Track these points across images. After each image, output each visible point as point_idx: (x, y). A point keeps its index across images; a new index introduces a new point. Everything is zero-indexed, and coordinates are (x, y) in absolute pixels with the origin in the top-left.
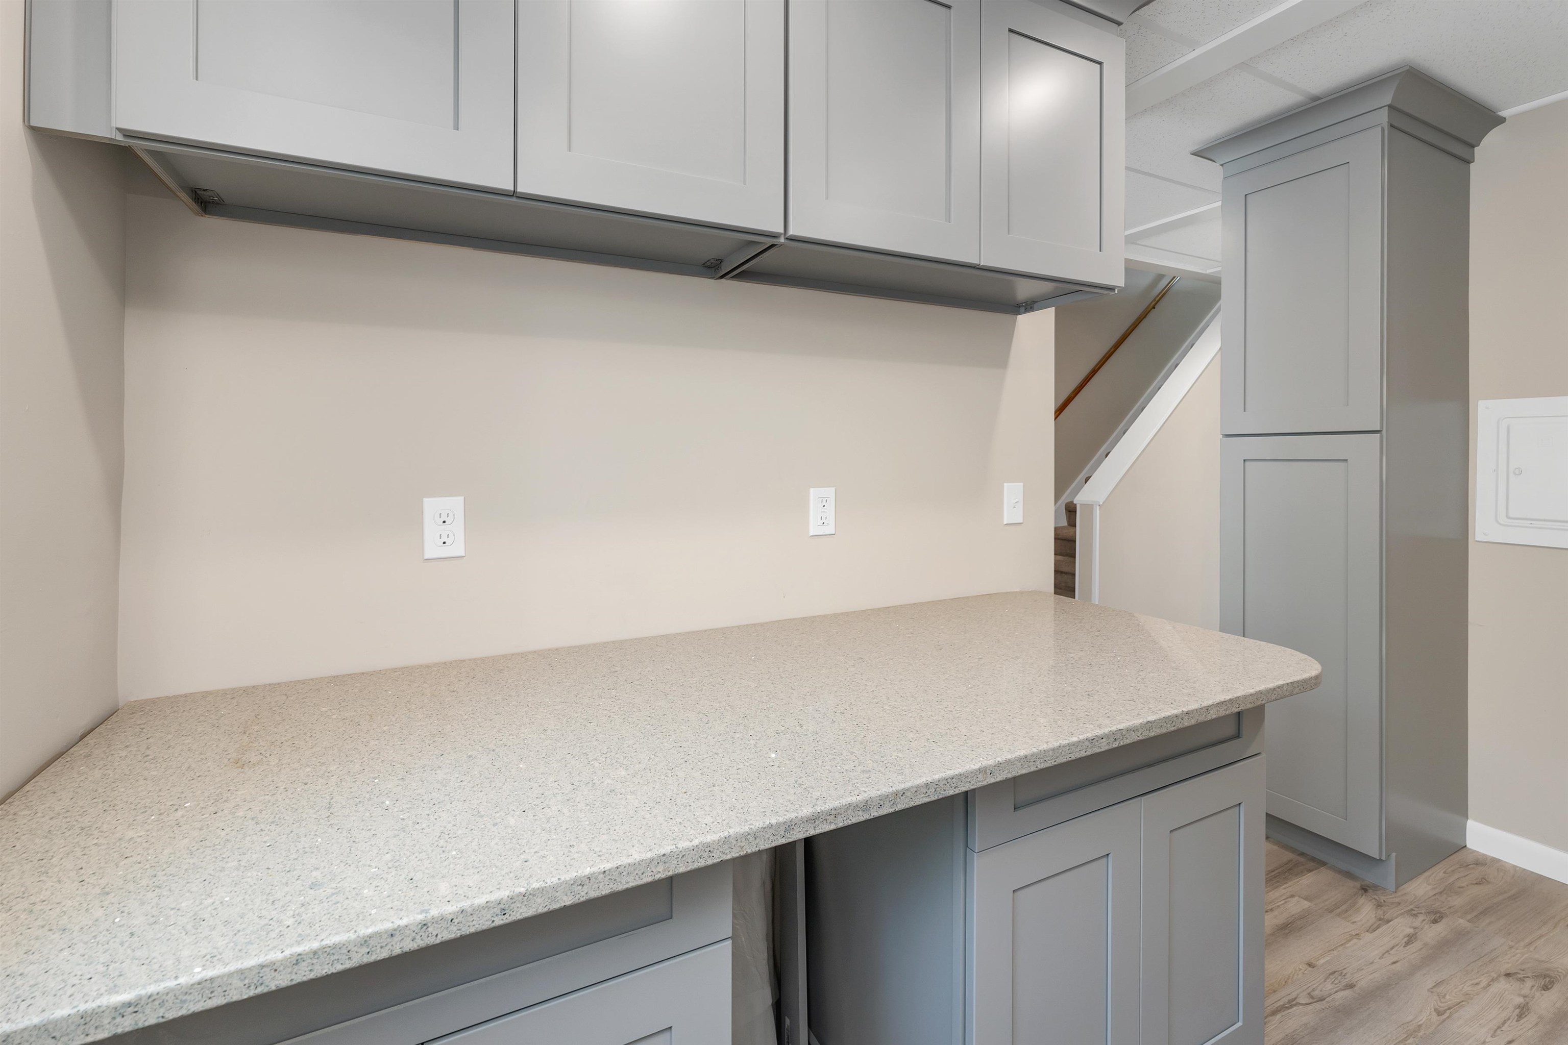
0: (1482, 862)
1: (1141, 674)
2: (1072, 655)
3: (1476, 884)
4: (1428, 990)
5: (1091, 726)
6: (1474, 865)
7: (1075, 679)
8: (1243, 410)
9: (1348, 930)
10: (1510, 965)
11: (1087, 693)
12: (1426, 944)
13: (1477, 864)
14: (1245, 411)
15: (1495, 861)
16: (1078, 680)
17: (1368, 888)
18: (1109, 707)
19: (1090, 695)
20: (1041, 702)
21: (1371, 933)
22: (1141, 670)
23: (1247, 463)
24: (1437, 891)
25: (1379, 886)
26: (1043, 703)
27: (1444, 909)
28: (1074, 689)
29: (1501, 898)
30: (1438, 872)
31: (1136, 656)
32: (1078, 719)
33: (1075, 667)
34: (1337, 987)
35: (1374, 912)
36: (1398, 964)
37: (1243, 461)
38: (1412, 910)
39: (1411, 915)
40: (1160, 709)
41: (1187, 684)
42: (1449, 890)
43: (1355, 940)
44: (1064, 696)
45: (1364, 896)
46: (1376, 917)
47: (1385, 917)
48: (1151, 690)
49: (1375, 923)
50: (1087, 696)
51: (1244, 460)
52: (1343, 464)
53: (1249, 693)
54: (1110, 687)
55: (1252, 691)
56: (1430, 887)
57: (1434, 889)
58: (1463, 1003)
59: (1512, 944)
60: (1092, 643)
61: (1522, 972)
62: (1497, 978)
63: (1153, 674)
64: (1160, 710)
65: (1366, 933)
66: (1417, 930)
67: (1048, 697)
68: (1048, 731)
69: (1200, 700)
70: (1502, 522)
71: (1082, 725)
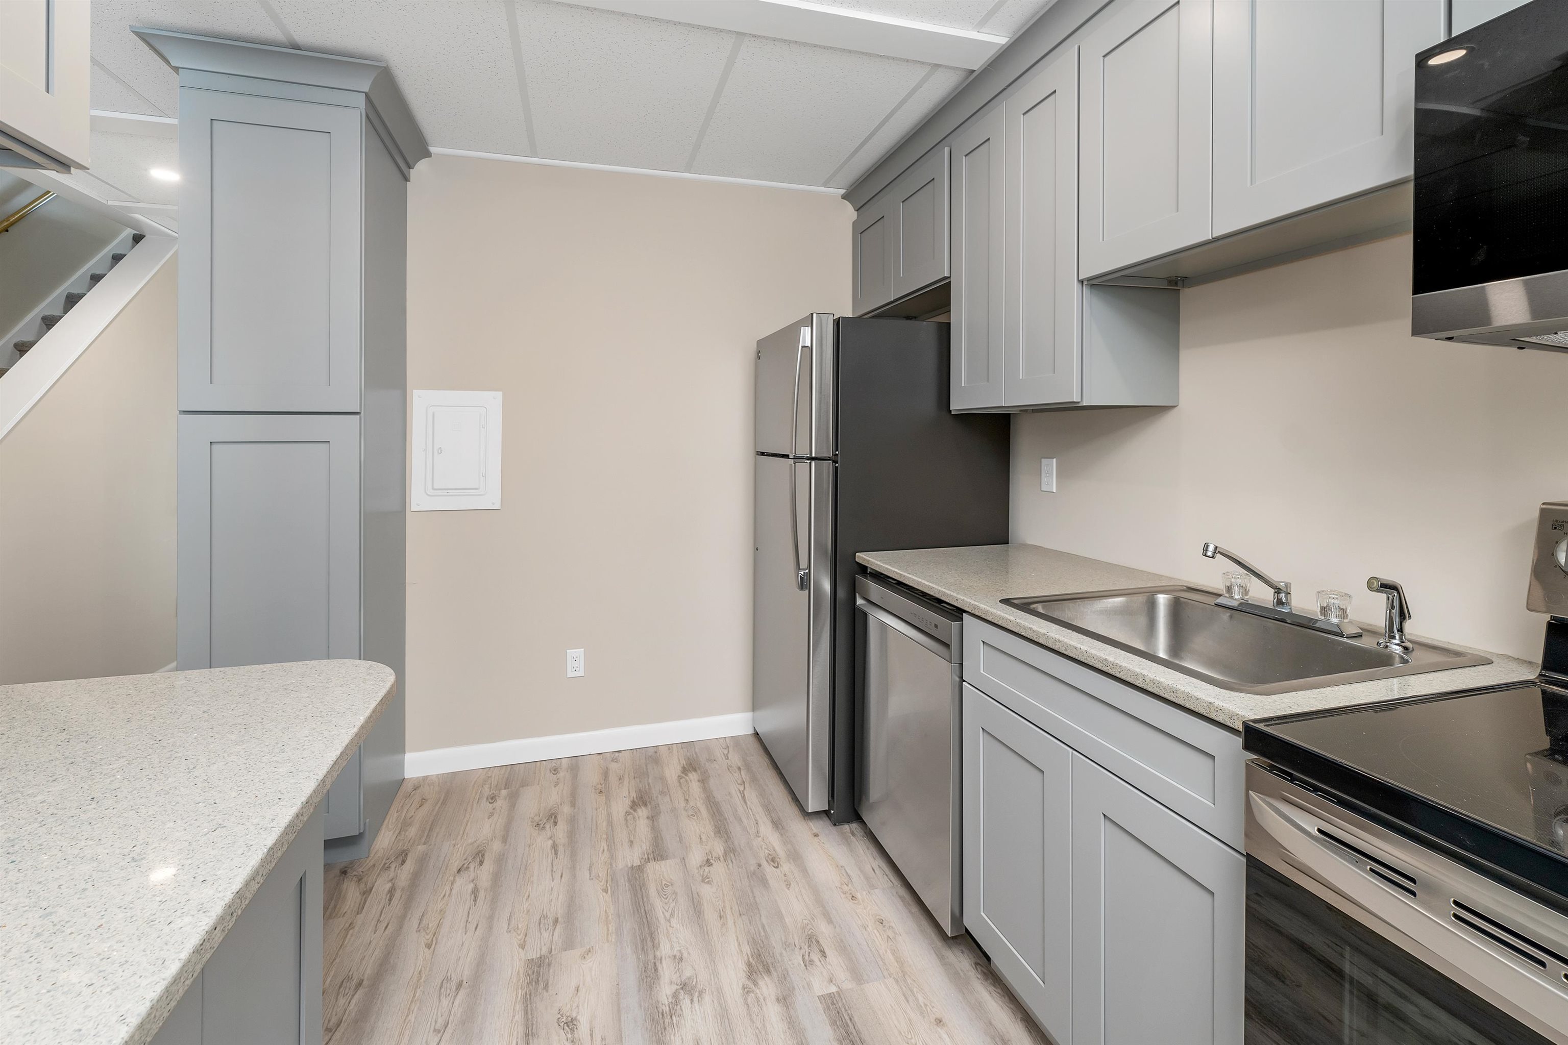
0: (419, 784)
1: (196, 774)
2: (40, 798)
3: (420, 807)
4: (416, 931)
5: (187, 919)
6: (414, 792)
7: (83, 843)
8: (209, 382)
9: (342, 926)
10: (458, 861)
11: (128, 859)
12: (403, 889)
13: (415, 789)
14: (211, 383)
15: (425, 778)
16: (91, 842)
17: (346, 869)
18: (190, 861)
19: (137, 858)
20: (38, 935)
21: (360, 914)
22: (191, 767)
23: (214, 446)
24: (397, 832)
25: (355, 860)
26: (46, 934)
27: (405, 846)
28: (95, 864)
29: (437, 808)
30: (393, 817)
31: (164, 747)
32: (151, 922)
33: (66, 819)
34: (349, 996)
35: (358, 890)
36: (389, 927)
37: (209, 443)
38: (385, 864)
39: (386, 869)
40: (272, 817)
41: (276, 759)
42: (405, 824)
43: (351, 932)
44: (84, 890)
45: (345, 880)
46: (360, 893)
47: (368, 887)
48: (234, 794)
49: (361, 899)
50: (133, 864)
51: (211, 442)
52: (325, 446)
53: (354, 734)
54: (164, 823)
55: (355, 730)
56: (392, 832)
57: (394, 832)
58: (441, 921)
59: (453, 842)
60: (65, 758)
61: (466, 861)
62: (454, 880)
63: (216, 766)
64: (273, 820)
65: (358, 916)
66: (393, 881)
67: (51, 914)
68: (105, 991)
69: (312, 773)
70: (429, 493)
71: (167, 929)
